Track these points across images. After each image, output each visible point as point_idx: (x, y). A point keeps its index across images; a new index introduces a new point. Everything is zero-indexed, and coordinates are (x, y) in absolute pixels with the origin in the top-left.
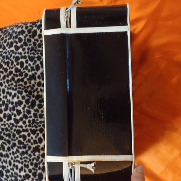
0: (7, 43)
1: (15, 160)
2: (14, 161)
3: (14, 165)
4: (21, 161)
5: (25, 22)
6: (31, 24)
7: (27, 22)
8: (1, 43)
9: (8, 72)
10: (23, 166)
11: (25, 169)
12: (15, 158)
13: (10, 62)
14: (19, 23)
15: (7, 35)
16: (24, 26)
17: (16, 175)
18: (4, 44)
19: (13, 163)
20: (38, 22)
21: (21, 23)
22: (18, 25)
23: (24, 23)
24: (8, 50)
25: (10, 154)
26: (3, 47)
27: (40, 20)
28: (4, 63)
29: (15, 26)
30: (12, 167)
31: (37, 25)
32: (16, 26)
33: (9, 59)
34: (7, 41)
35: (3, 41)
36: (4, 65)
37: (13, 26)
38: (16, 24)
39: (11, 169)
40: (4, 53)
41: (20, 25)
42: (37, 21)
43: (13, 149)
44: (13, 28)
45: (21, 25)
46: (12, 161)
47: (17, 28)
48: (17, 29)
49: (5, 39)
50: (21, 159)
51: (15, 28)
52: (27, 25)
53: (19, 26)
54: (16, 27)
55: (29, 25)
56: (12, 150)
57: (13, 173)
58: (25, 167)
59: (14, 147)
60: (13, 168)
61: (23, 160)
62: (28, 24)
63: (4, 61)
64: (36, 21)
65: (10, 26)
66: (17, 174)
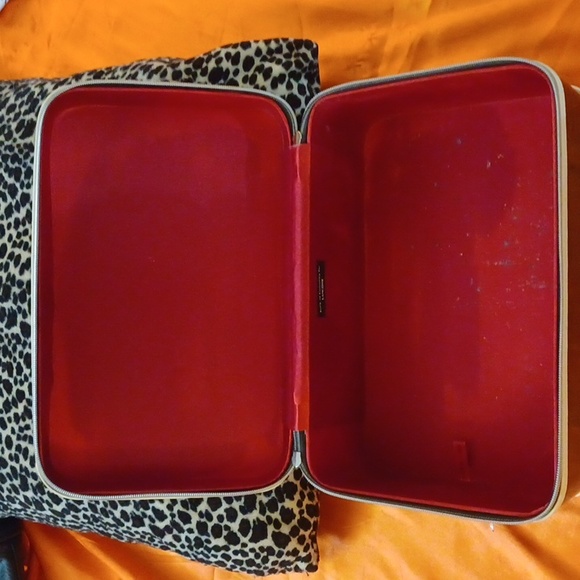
0: (18, 121)
1: (22, 434)
2: (19, 438)
3: (18, 448)
5: (171, 60)
6: (190, 66)
7: (174, 57)
8: (5, 122)
9: (18, 197)
12: (21, 429)
13: (23, 170)
14: (151, 60)
15: (25, 98)
16: (170, 71)
17: (23, 474)
18: (11, 123)
19: (15, 442)
20: (208, 61)
21: (159, 60)
22: (151, 66)
23: (168, 60)
24: (19, 141)
25: (9, 420)
26: (6, 131)
27: (213, 53)
28: (5, 171)
29: (141, 69)
30: (13, 451)
31: (207, 68)
32: (146, 69)
33: (20, 163)
34: (22, 117)
35: (12, 115)
36: (6, 175)
37: (134, 68)
38: (144, 63)
39: (10, 456)
40: (5, 149)
41: (156, 65)
42: (205, 57)
43: (17, 407)
44: (136, 74)
45: (160, 67)
46: (14, 437)
47: (147, 74)
48: (150, 77)
49: (17, 110)
51: (141, 73)
52: (177, 69)
53: (154, 67)
54: (144, 73)
55: (182, 67)
56: (14, 410)
57: (17, 467)
59: (21, 402)
60: (15, 454)
62: (178, 64)
63: (7, 166)
64: (201, 56)
65: (125, 68)
66: (26, 470)
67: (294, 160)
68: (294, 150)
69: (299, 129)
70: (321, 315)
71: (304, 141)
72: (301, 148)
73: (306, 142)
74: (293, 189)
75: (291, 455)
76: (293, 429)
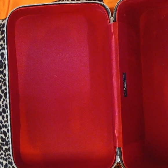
4: (5, 158)
10: (7, 162)
11: (9, 166)
50: (5, 156)
58: (9, 164)
61: (7, 157)
67: (111, 30)
68: (110, 25)
69: (112, 16)
70: (125, 96)
71: (115, 21)
72: (113, 24)
73: (116, 21)
74: (111, 43)
75: (116, 157)
76: (116, 146)
